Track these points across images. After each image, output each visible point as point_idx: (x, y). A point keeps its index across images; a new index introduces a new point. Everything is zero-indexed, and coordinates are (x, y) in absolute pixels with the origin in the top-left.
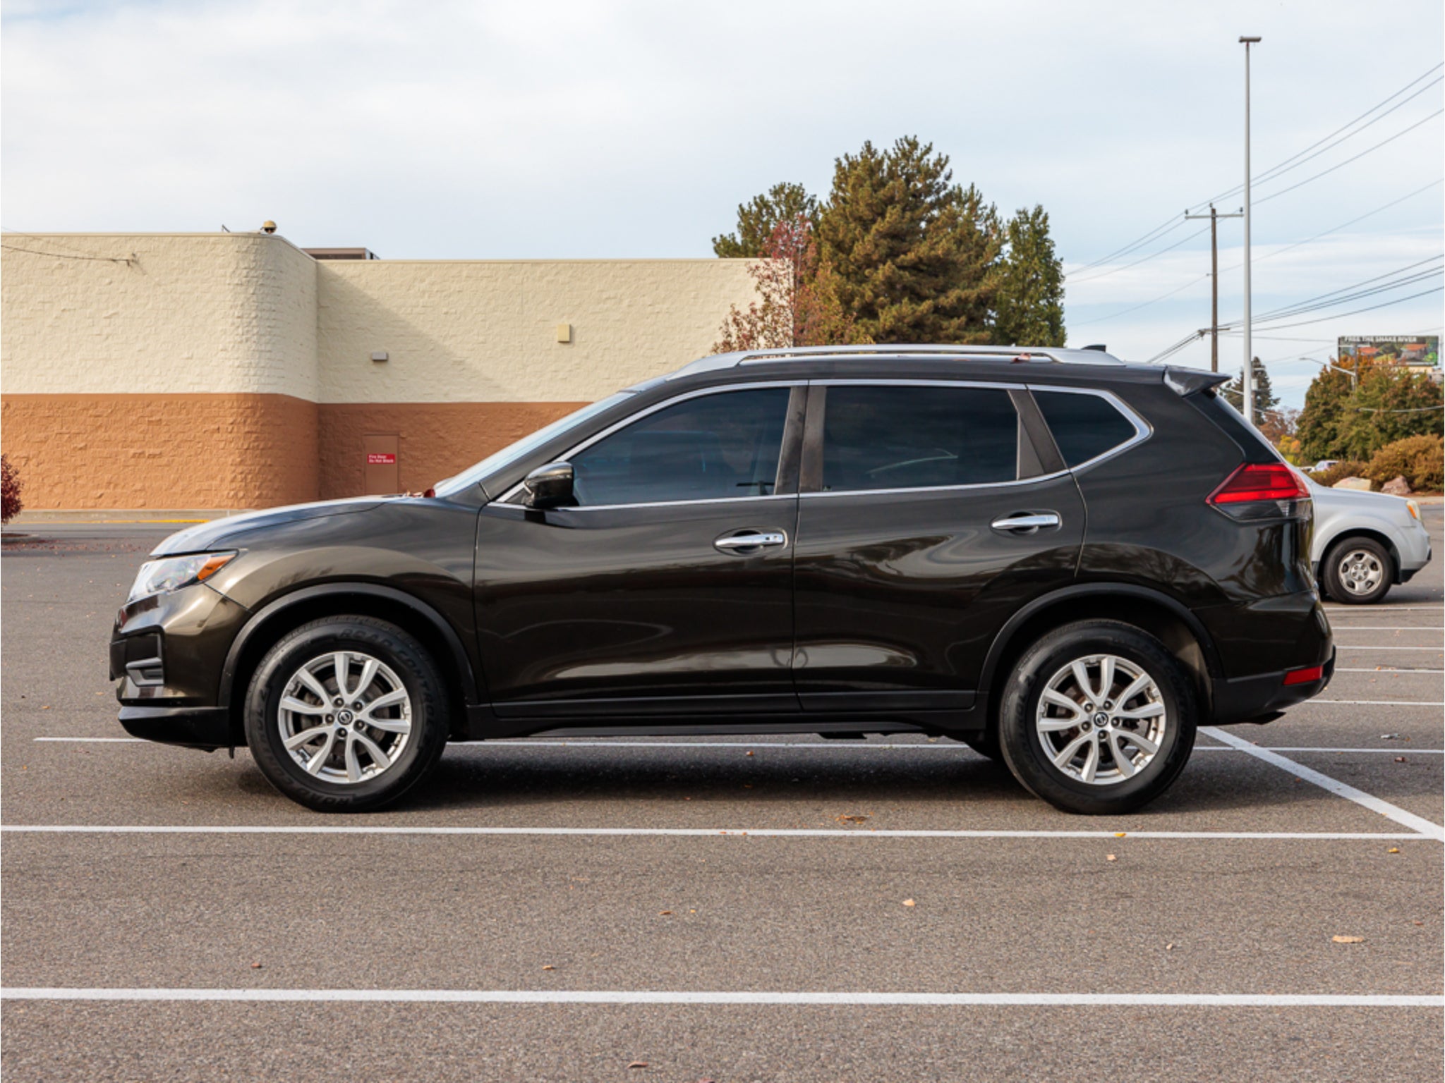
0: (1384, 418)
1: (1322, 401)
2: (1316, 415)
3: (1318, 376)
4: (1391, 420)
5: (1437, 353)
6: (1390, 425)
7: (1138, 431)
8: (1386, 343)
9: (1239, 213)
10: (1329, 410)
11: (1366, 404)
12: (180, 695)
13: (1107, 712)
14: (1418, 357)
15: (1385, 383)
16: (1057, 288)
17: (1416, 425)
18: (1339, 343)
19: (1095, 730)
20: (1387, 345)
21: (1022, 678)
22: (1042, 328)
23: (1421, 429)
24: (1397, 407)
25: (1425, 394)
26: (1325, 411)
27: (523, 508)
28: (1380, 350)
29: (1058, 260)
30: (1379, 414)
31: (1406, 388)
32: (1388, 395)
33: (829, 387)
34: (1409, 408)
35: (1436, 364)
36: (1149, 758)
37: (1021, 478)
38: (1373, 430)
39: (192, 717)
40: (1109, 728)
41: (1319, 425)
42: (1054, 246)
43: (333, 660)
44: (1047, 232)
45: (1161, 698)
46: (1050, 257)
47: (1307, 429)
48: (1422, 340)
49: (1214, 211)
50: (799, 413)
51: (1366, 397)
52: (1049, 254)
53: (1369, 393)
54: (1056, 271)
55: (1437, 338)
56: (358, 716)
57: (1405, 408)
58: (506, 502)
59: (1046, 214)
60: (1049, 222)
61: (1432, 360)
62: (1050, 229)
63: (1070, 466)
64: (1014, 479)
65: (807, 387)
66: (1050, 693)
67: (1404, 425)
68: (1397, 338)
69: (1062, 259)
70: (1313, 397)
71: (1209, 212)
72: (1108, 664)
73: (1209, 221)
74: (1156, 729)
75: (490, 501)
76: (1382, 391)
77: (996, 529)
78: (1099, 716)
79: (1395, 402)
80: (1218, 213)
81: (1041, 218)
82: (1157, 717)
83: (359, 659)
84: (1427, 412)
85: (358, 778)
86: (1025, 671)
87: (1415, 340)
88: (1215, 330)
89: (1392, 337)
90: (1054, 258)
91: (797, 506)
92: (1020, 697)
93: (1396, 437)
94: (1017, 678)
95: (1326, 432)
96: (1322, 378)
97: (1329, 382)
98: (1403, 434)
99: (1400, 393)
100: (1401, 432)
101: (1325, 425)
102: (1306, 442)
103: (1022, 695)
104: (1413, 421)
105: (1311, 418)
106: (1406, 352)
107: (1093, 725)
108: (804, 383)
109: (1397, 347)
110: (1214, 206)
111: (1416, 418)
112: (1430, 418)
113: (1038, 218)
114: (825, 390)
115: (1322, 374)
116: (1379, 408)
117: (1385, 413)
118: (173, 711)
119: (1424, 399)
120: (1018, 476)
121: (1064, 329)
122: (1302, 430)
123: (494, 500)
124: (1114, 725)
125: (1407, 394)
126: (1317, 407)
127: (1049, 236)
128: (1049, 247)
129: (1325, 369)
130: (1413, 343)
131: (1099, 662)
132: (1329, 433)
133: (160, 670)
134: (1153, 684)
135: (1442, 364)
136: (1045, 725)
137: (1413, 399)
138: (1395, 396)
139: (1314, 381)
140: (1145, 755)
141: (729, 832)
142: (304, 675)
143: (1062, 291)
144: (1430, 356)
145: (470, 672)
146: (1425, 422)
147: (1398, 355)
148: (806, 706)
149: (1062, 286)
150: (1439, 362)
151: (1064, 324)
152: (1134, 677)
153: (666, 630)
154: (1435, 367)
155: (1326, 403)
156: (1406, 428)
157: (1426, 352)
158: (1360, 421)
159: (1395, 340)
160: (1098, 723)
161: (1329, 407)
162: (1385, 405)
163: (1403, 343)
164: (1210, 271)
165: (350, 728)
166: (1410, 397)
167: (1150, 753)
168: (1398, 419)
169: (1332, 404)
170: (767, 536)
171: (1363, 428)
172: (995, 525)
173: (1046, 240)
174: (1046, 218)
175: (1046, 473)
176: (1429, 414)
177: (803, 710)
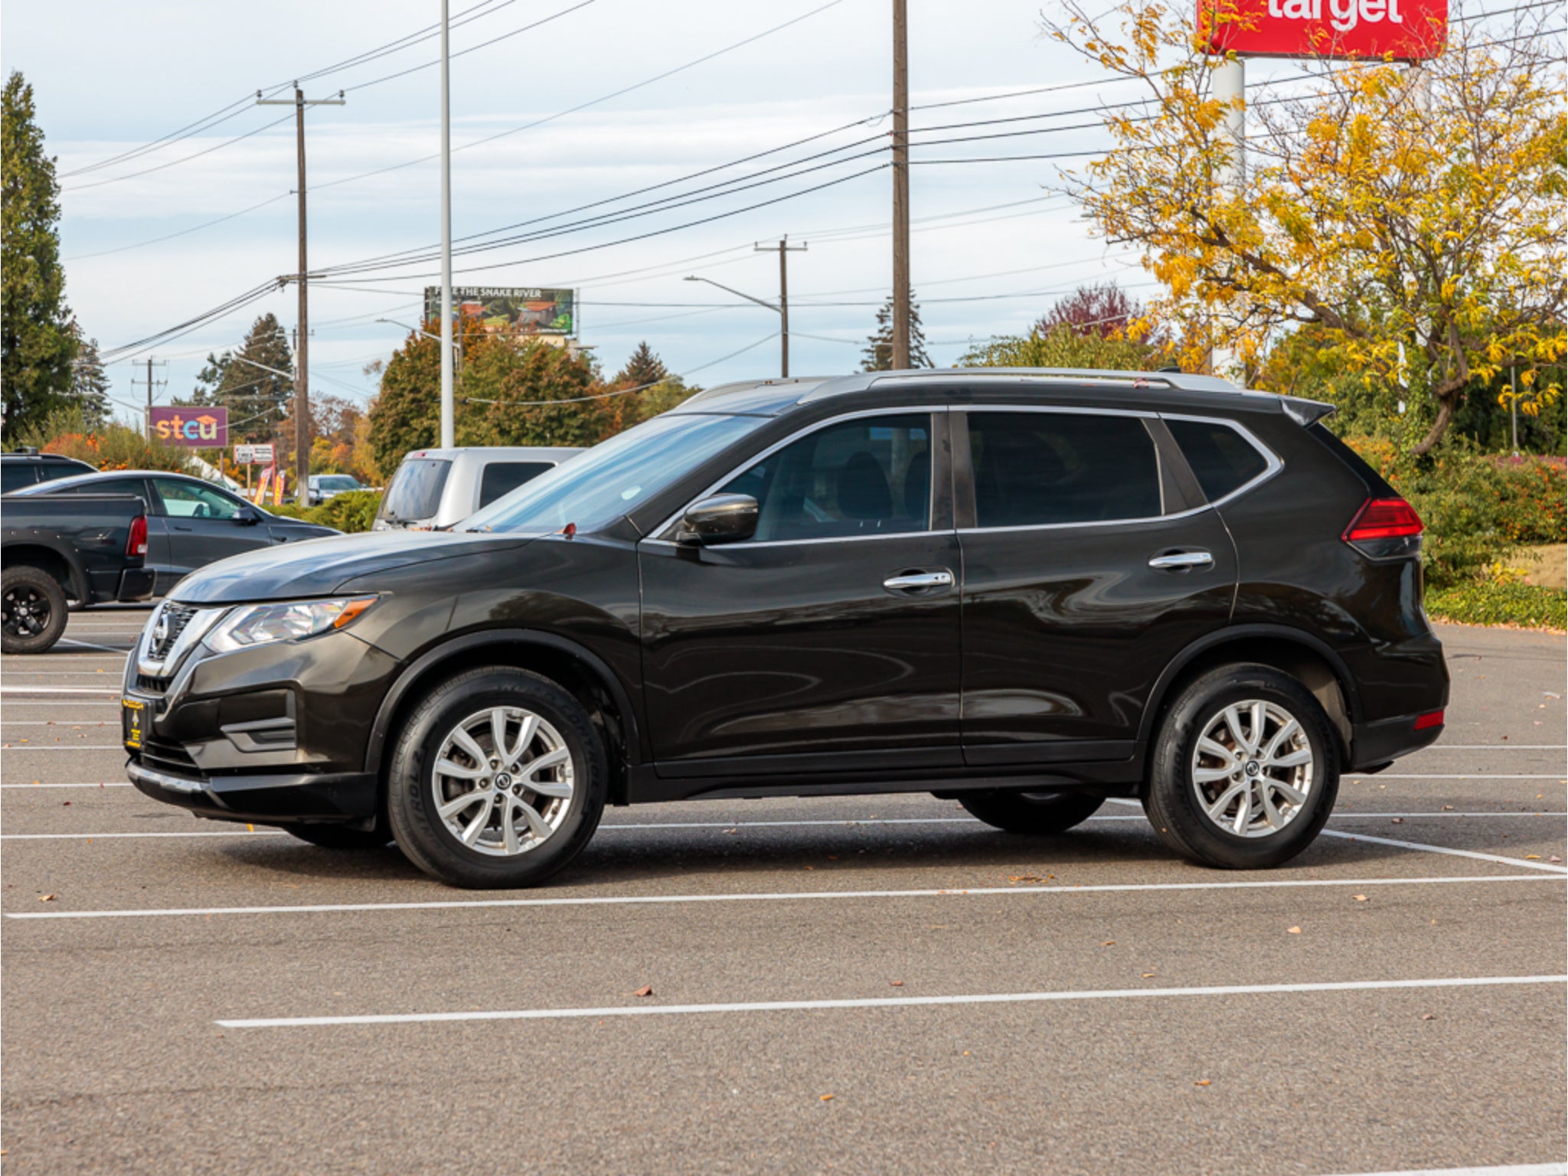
0: (506, 413)
1: (410, 387)
2: (399, 407)
3: (401, 346)
4: (517, 417)
5: (571, 316)
6: (516, 426)
7: (1270, 464)
8: (495, 298)
9: (337, 98)
10: (420, 401)
11: (478, 391)
12: (322, 758)
13: (1258, 761)
14: (543, 322)
15: (505, 356)
16: (48, 203)
17: (554, 425)
18: (427, 297)
19: (1246, 780)
20: (498, 302)
21: (1178, 726)
22: (26, 266)
23: (562, 431)
24: (526, 397)
25: (566, 378)
26: (413, 401)
27: (674, 544)
28: (487, 308)
29: (50, 160)
30: (498, 408)
31: (539, 369)
32: (512, 378)
33: (970, 414)
34: (544, 399)
35: (570, 332)
36: (1297, 808)
37: (1167, 513)
38: (489, 430)
39: (334, 785)
40: (1261, 777)
41: (404, 423)
42: (43, 137)
43: (490, 717)
44: (31, 115)
45: (1308, 745)
46: (37, 155)
47: (386, 428)
48: (548, 295)
49: (300, 94)
50: (944, 442)
51: (479, 380)
52: (35, 151)
53: (482, 375)
54: (48, 178)
55: (570, 293)
56: (516, 779)
57: (537, 399)
58: (658, 538)
59: (29, 86)
60: (34, 99)
61: (563, 326)
62: (37, 111)
63: (1211, 500)
64: (1159, 514)
65: (947, 413)
66: (1204, 743)
67: (537, 425)
68: (513, 290)
69: (55, 159)
70: (396, 380)
71: (293, 96)
72: (1259, 711)
73: (294, 108)
74: (1301, 778)
75: (642, 538)
76: (502, 371)
77: (1152, 568)
78: (1251, 765)
79: (523, 390)
80: (306, 97)
81: (20, 94)
82: (1303, 766)
83: (518, 715)
84: (570, 405)
85: (517, 849)
86: (1180, 719)
87: (538, 294)
88: (303, 278)
89: (505, 289)
90: (42, 156)
91: (954, 543)
92: (1178, 746)
93: (524, 441)
94: (1173, 725)
95: (415, 434)
96: (408, 351)
97: (420, 357)
98: (534, 438)
99: (529, 376)
100: (532, 435)
101: (414, 423)
102: (384, 448)
103: (1180, 743)
104: (550, 419)
105: (394, 411)
106: (526, 313)
107: (1245, 775)
108: (943, 408)
109: (512, 306)
110: (300, 87)
111: (554, 413)
112: (574, 414)
113: (16, 92)
114: (966, 418)
115: (408, 344)
116: (497, 399)
117: (507, 407)
118: (304, 780)
119: (566, 385)
120: (1163, 511)
121: (60, 269)
122: (379, 430)
123: (645, 536)
124: (1265, 774)
125: (539, 378)
126: (402, 395)
127: (34, 122)
128: (34, 140)
129: (413, 336)
130: (536, 300)
131: (1250, 708)
132: (420, 435)
133: (293, 733)
134: (1301, 730)
135: (577, 332)
136: (1201, 775)
137: (549, 385)
138: (522, 380)
139: (396, 354)
140: (1292, 805)
141: (948, 892)
142: (460, 734)
143: (57, 208)
144: (561, 320)
145: (636, 728)
146: (566, 421)
147: (514, 316)
148: (969, 761)
149: (57, 200)
150: (574, 329)
151: (60, 261)
152: (1281, 723)
153: (815, 681)
154: (568, 337)
155: (415, 390)
156: (539, 430)
157: (554, 314)
158: (469, 419)
159: (508, 294)
160: (1250, 773)
161: (419, 396)
162: (508, 395)
163: (521, 300)
164: (296, 188)
165: (509, 793)
166: (544, 382)
167: (1297, 803)
168: (527, 415)
169: (424, 391)
170: (935, 575)
171: (474, 429)
172: (1152, 563)
173: (30, 128)
174: (29, 93)
175: (1189, 508)
176: (573, 409)
177: (966, 765)
